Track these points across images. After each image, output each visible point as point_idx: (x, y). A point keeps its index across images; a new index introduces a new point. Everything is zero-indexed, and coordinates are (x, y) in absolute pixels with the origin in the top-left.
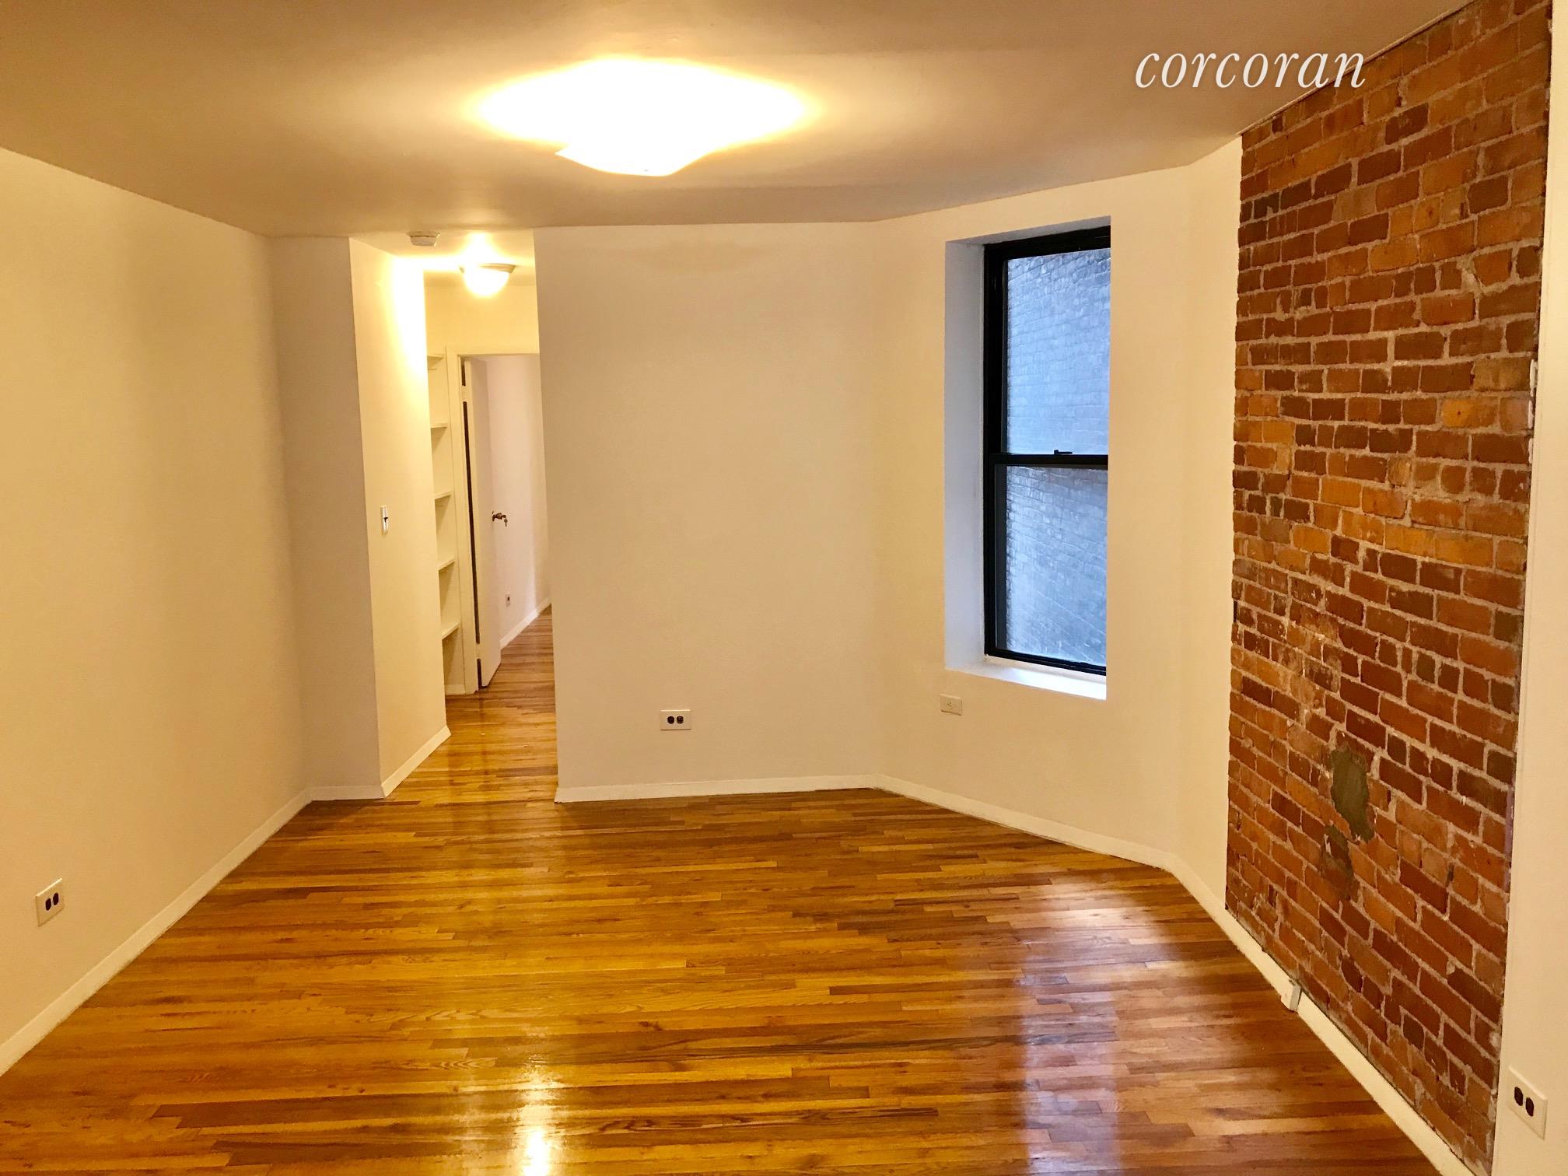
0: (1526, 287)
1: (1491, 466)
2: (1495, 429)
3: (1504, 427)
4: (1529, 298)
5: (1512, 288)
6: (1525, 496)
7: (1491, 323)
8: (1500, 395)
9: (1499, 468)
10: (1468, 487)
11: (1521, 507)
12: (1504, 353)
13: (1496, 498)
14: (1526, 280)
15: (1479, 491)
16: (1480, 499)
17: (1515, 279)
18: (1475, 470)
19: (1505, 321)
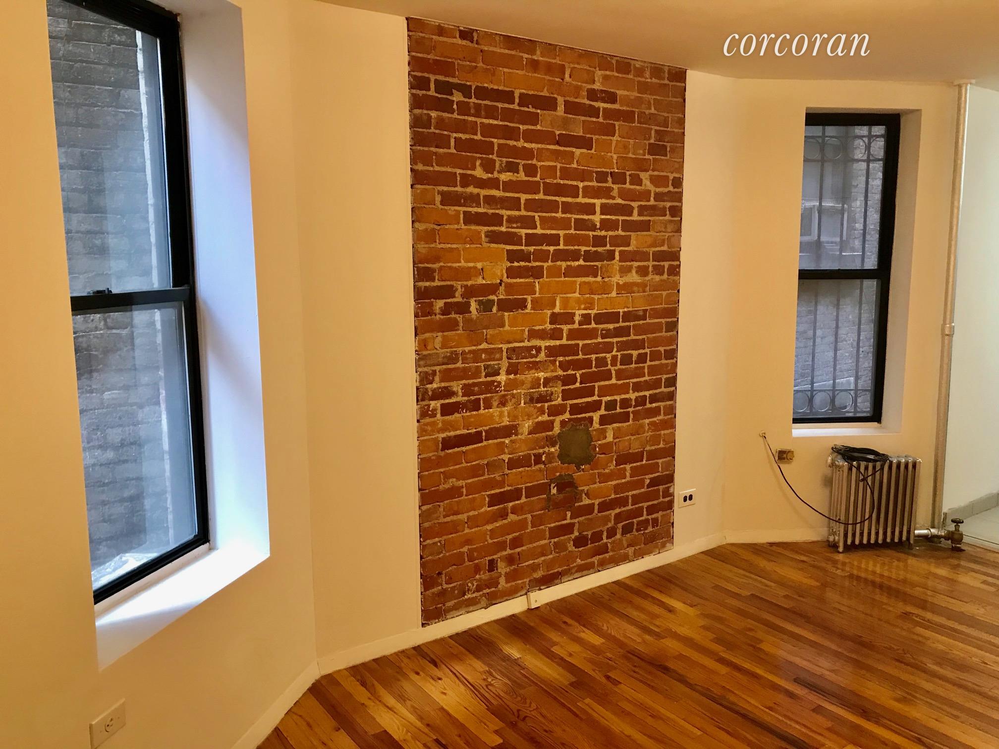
0: (676, 192)
1: (662, 263)
2: (665, 248)
3: (669, 248)
4: (678, 197)
5: (669, 192)
6: (678, 274)
7: (661, 204)
8: (667, 235)
9: (666, 264)
10: (651, 273)
11: (676, 278)
12: (668, 217)
13: (665, 276)
14: (676, 190)
15: (657, 274)
16: (657, 278)
17: (671, 188)
18: (653, 266)
19: (668, 204)
